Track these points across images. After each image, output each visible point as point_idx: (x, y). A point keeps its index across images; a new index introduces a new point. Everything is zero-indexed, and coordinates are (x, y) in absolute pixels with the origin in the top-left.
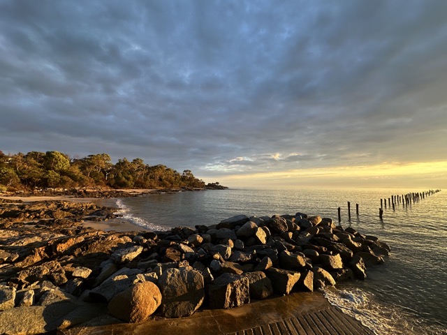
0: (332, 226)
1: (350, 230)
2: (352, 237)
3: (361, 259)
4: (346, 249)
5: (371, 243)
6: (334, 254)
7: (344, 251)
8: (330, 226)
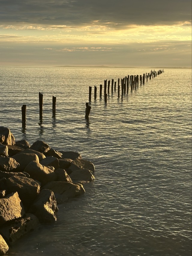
0: (10, 142)
1: (39, 146)
2: (40, 158)
3: (53, 194)
4: (30, 181)
5: (70, 164)
6: (9, 194)
7: (26, 185)
8: (5, 143)
